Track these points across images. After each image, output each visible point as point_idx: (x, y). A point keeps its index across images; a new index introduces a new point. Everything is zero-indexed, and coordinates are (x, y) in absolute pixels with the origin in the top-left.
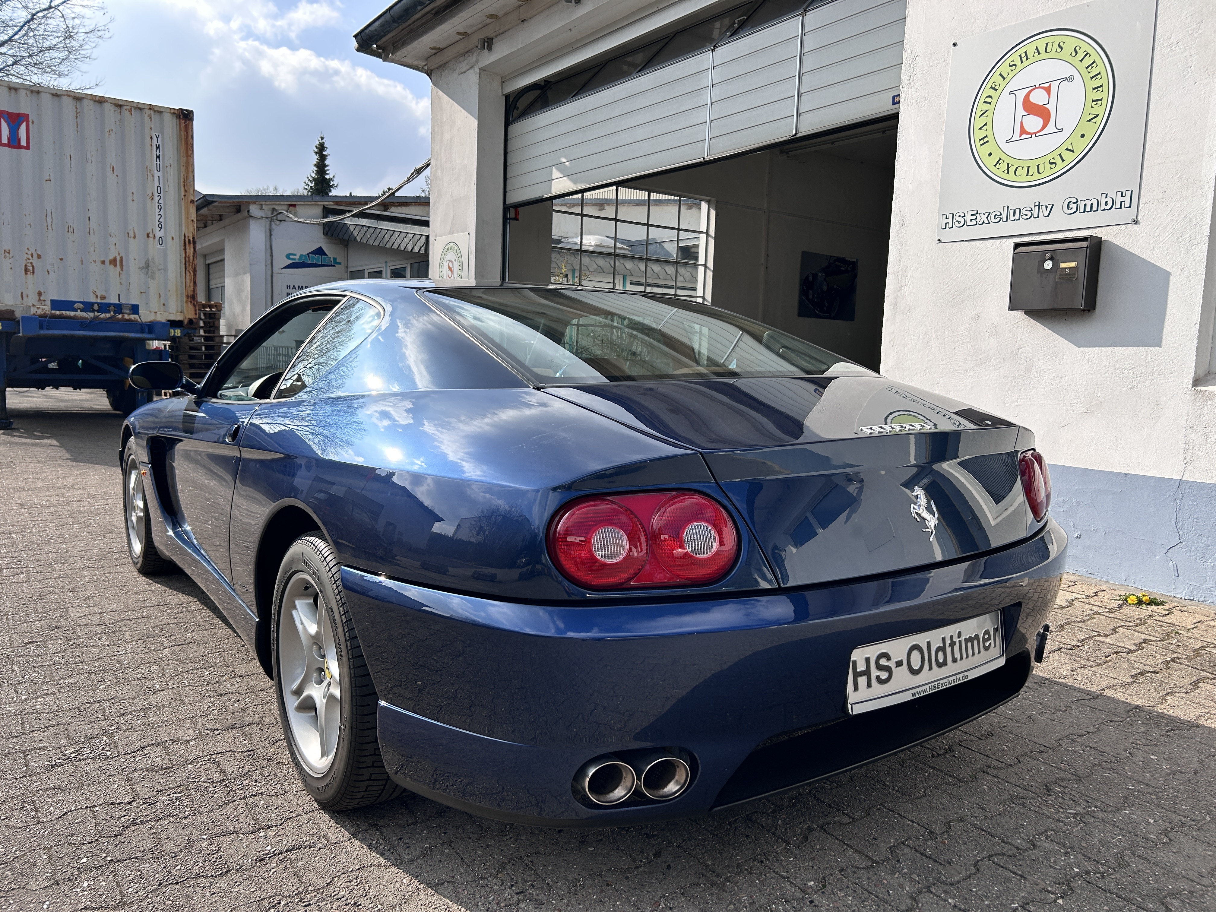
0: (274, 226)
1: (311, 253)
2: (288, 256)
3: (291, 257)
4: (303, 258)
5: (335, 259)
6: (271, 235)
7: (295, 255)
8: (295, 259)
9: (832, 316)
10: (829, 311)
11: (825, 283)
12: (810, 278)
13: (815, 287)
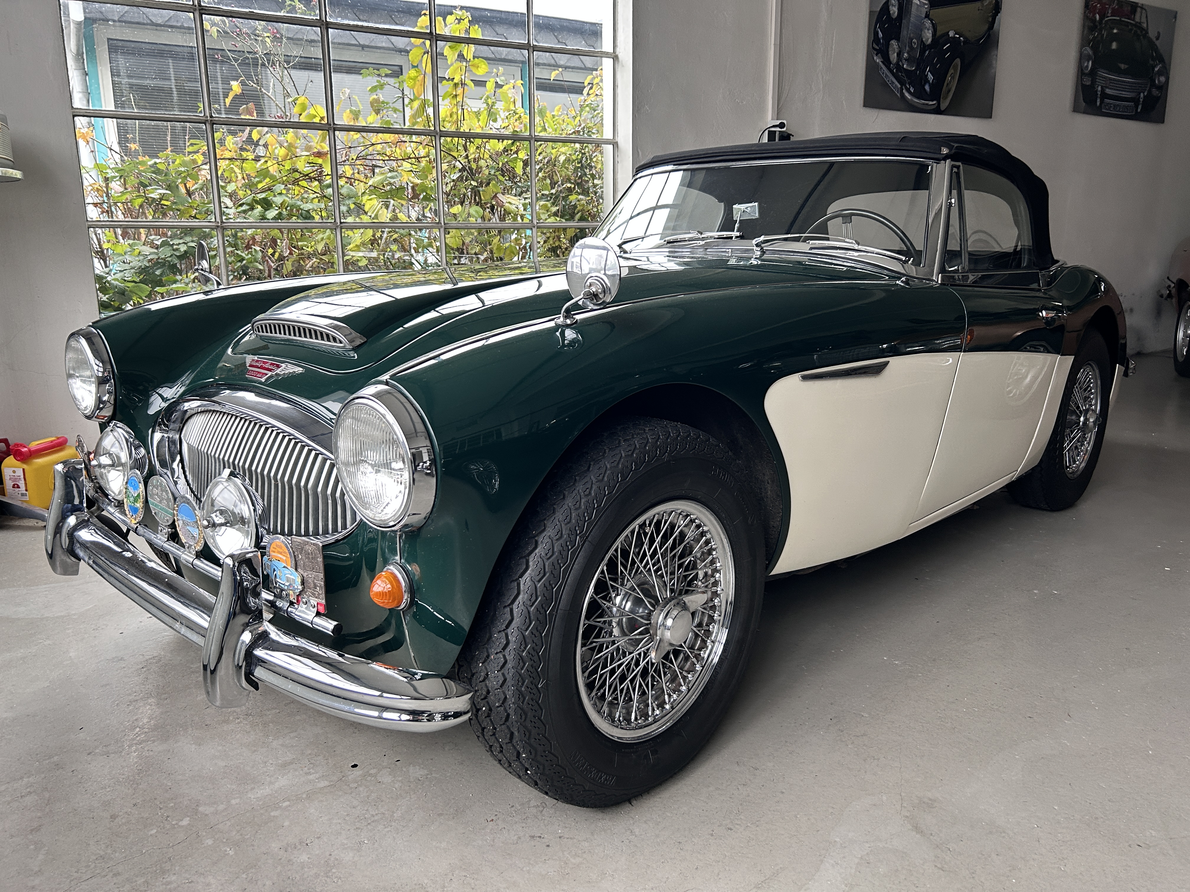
9: (943, 106)
10: (936, 93)
11: (928, 23)
12: (894, 10)
13: (904, 33)
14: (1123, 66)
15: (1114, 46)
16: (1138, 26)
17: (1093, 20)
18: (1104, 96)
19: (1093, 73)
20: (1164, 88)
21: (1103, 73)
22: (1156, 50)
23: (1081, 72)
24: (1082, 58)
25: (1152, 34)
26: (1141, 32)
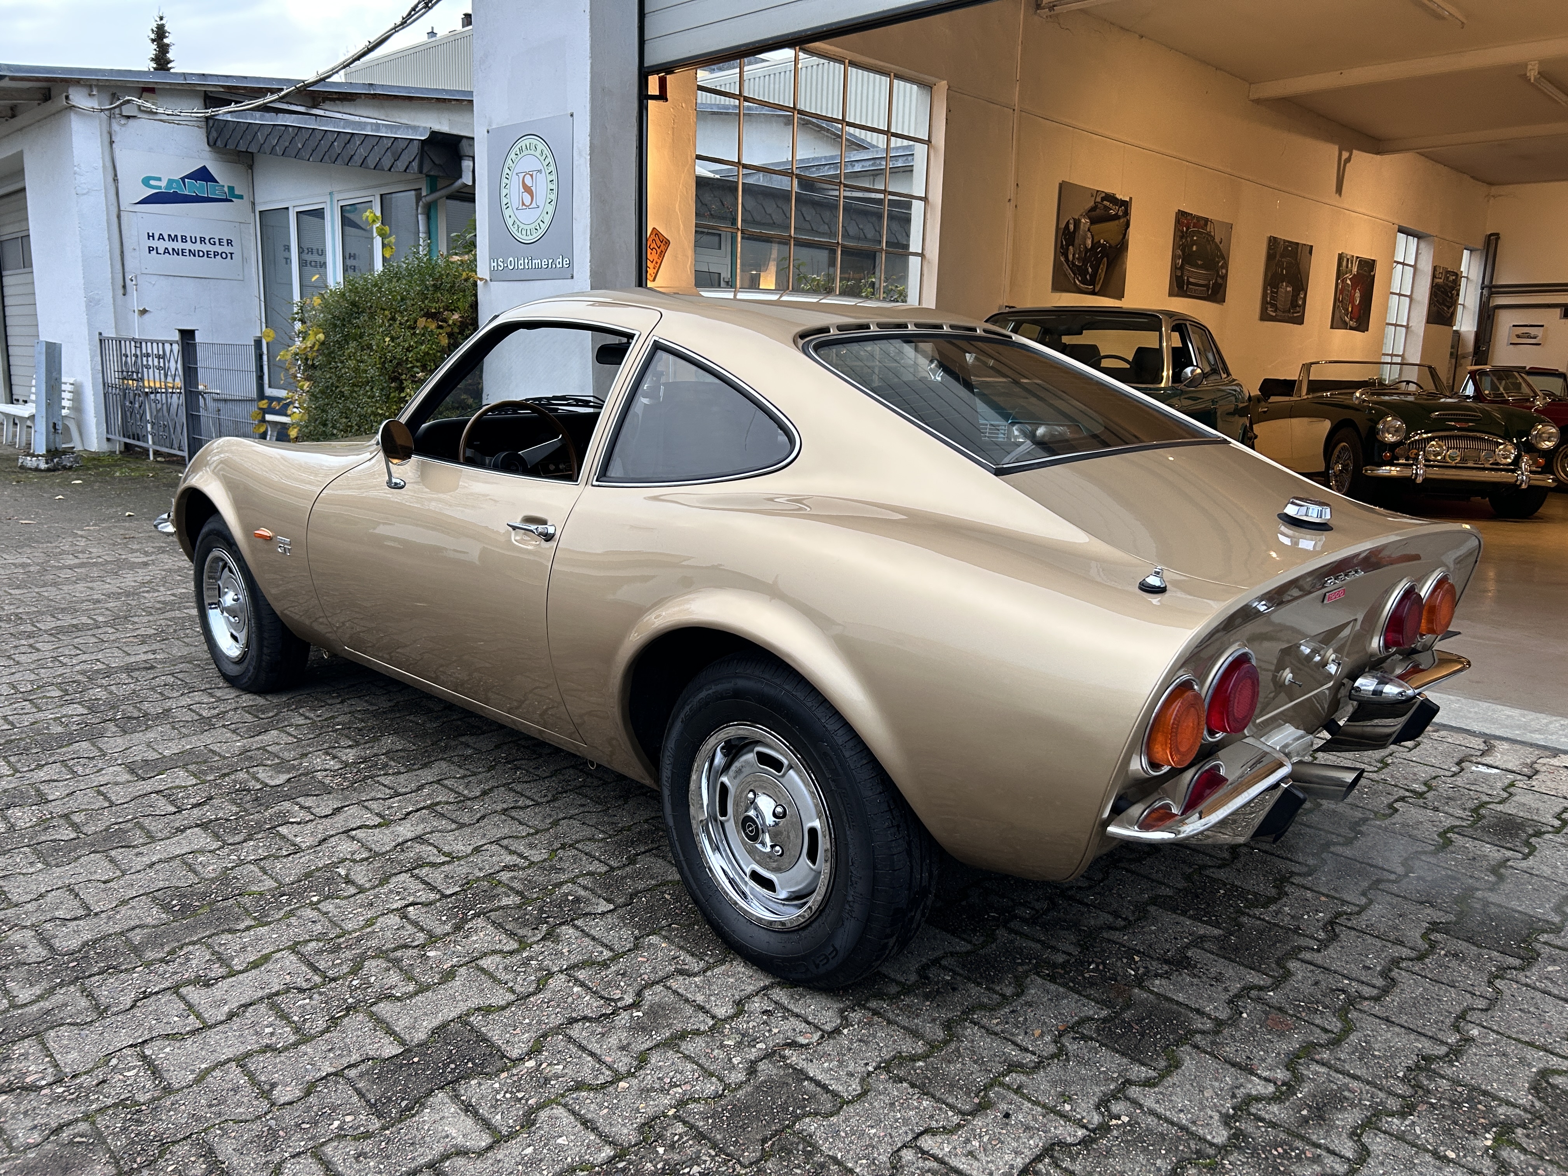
0: (115, 127)
1: (188, 177)
2: (146, 181)
3: (152, 182)
4: (174, 185)
5: (231, 189)
6: (112, 142)
7: (159, 179)
8: (160, 187)
9: (1097, 290)
10: (1092, 282)
11: (1089, 235)
12: (1072, 227)
13: (1076, 242)
14: (1200, 262)
15: (1194, 248)
16: (1209, 234)
17: (1182, 232)
18: (1189, 283)
19: (1182, 268)
20: (1225, 277)
21: (1187, 267)
22: (1220, 250)
23: (1174, 267)
24: (1174, 257)
25: (1217, 240)
26: (1210, 238)
